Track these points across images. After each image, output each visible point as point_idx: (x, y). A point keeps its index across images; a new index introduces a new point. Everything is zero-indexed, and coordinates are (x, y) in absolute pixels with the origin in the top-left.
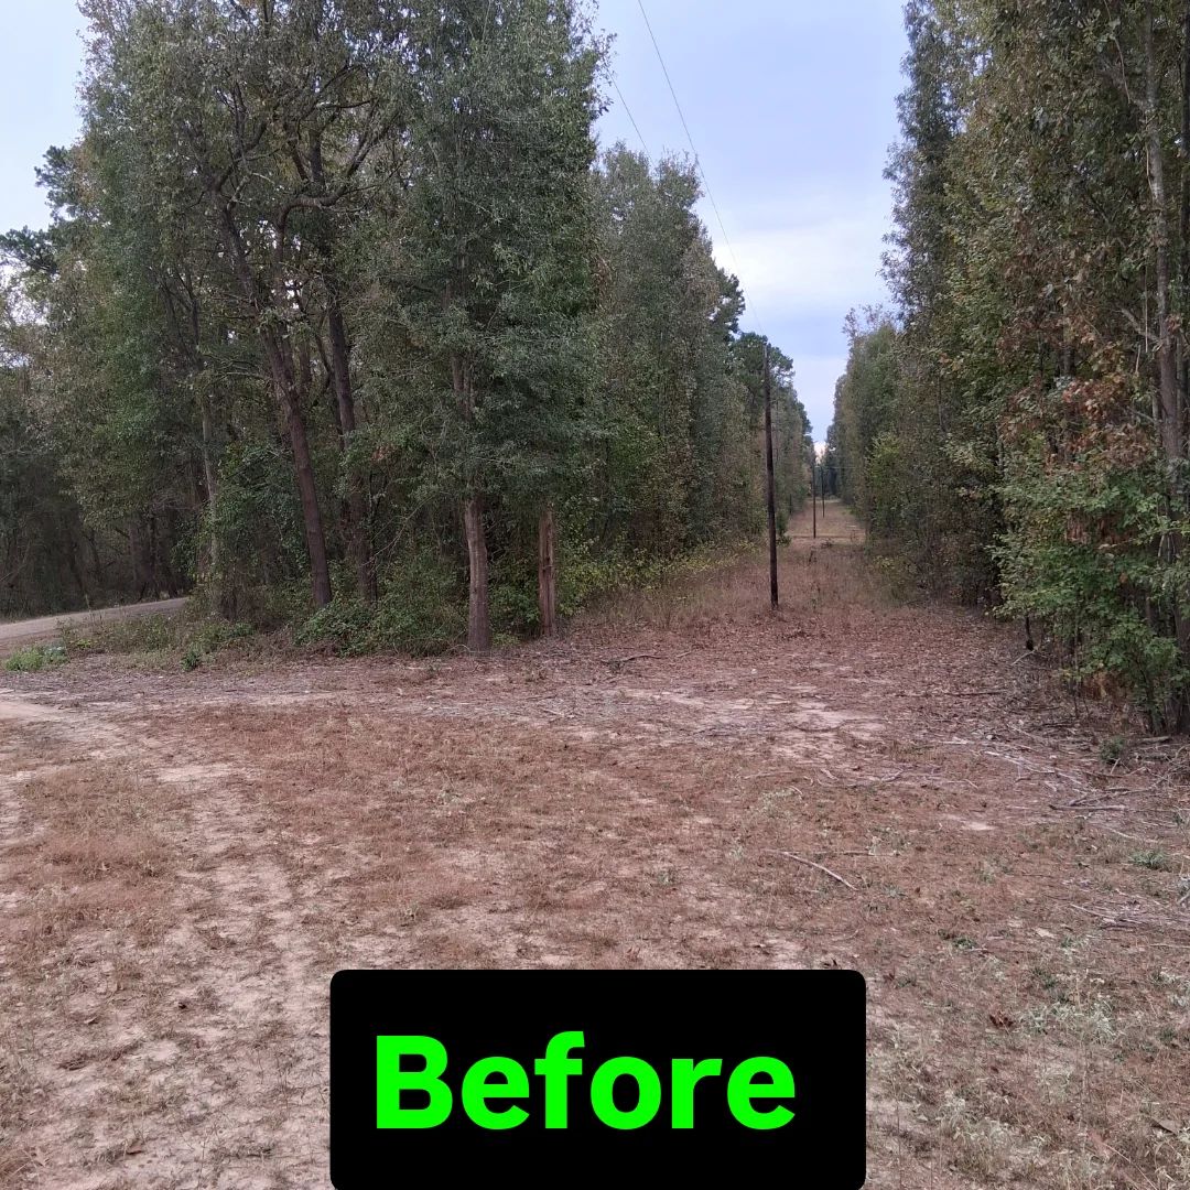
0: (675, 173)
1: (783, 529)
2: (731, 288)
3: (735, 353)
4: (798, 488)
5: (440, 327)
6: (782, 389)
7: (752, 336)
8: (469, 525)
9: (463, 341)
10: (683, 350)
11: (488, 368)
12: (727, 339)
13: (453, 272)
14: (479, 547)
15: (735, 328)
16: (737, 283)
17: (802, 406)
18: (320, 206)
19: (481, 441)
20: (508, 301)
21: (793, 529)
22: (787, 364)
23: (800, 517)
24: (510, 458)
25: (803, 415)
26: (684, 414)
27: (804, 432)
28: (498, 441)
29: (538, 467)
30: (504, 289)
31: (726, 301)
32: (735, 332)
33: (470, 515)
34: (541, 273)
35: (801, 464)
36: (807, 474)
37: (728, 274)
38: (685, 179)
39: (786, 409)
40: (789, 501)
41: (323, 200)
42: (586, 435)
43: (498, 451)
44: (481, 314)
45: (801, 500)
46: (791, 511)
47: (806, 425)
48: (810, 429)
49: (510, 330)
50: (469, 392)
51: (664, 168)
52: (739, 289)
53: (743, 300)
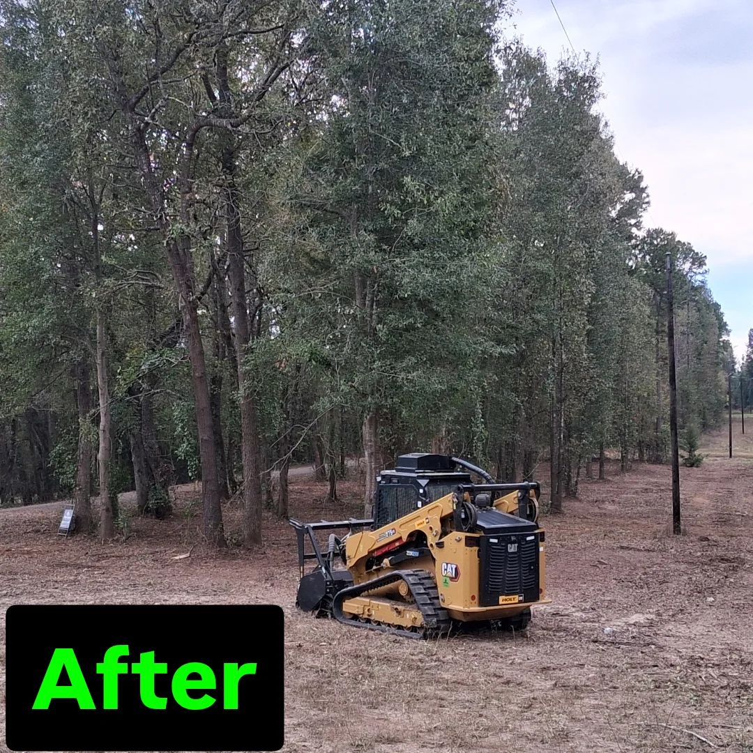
0: (574, 73)
1: (692, 447)
2: (634, 184)
3: (640, 251)
4: (713, 399)
5: (348, 248)
6: (694, 289)
7: (658, 232)
8: (367, 437)
9: (369, 262)
10: (579, 254)
11: (392, 289)
12: (630, 237)
13: (360, 197)
14: (376, 459)
15: (637, 225)
16: (641, 178)
17: (717, 306)
18: (229, 127)
19: (382, 357)
20: (414, 226)
21: (704, 446)
22: (699, 260)
23: (715, 433)
24: (412, 375)
25: (719, 317)
26: (581, 320)
27: (720, 336)
28: (399, 357)
29: (437, 382)
30: (409, 215)
31: (629, 196)
32: (639, 230)
33: (368, 426)
34: (445, 203)
35: (716, 372)
36: (724, 384)
37: (631, 169)
38: (584, 79)
39: (699, 310)
40: (702, 413)
41: (232, 121)
42: (483, 352)
43: (399, 365)
44: (386, 237)
45: (717, 414)
46: (705, 426)
47: (722, 327)
48: (728, 332)
49: (414, 253)
50: (372, 309)
51: (563, 69)
52: (643, 185)
53: (648, 196)
